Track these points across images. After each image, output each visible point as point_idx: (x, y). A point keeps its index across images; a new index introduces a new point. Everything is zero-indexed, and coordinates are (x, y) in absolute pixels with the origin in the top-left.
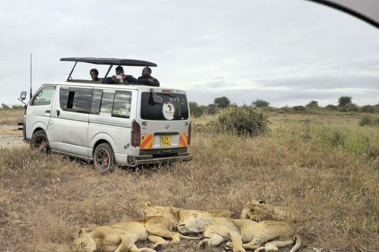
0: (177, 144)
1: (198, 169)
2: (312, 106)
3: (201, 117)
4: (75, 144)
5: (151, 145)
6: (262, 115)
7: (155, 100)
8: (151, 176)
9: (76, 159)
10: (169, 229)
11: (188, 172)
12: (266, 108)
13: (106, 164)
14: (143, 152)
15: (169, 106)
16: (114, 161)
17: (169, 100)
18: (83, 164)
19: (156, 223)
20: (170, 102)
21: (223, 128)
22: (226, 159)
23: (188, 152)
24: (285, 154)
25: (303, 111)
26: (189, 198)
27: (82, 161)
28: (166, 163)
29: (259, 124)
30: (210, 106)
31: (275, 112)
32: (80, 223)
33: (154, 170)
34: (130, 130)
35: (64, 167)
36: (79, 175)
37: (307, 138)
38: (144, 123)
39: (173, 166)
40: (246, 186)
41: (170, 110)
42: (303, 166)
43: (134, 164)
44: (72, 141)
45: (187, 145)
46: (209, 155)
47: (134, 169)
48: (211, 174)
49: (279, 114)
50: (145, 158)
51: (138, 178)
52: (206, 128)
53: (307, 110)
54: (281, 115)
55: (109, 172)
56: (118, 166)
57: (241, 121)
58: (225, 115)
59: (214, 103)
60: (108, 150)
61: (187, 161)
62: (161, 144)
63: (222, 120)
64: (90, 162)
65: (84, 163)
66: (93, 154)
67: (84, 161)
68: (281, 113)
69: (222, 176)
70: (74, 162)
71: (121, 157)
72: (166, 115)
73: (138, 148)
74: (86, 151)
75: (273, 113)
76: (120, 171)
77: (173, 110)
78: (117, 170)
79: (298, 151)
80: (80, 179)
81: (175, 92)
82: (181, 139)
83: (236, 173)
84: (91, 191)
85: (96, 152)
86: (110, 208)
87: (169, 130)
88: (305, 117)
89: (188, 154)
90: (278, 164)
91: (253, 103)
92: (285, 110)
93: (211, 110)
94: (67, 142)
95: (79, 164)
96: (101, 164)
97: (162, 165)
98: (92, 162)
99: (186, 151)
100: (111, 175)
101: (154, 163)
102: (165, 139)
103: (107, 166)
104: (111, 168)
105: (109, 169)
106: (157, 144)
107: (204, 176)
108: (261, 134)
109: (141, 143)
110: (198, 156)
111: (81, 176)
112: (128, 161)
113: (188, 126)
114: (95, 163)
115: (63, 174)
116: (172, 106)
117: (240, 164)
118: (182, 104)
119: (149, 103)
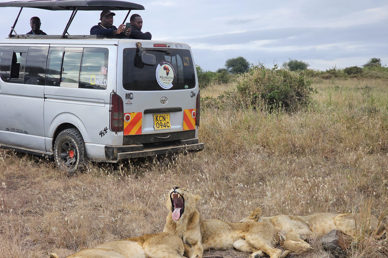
0: (180, 126)
1: (213, 163)
2: (372, 66)
3: (208, 87)
4: (26, 133)
5: (140, 129)
6: (302, 80)
7: (143, 60)
8: (143, 176)
9: (27, 155)
10: (179, 252)
11: (198, 168)
12: (303, 71)
13: (74, 160)
14: (128, 139)
15: (165, 68)
16: (85, 155)
17: (164, 59)
18: (38, 161)
19: (158, 243)
20: (167, 62)
21: (245, 102)
22: (255, 147)
23: (197, 138)
24: (343, 136)
25: (359, 75)
26: (205, 206)
27: (36, 157)
28: (164, 155)
29: (299, 94)
30: (220, 71)
31: (317, 78)
32: (42, 248)
33: (147, 167)
34: (108, 107)
35: (10, 167)
36: (34, 178)
37: (372, 111)
38: (128, 96)
39: (174, 159)
40: (289, 185)
41: (167, 74)
42: (371, 153)
43: (116, 159)
44: (21, 127)
45: (195, 128)
46: (229, 142)
47: (115, 166)
48: (234, 169)
49: (324, 81)
50: (132, 149)
51: (123, 179)
52: (219, 103)
53: (366, 72)
54: (327, 81)
55: (79, 173)
56: (92, 162)
57: (271, 90)
58: (246, 82)
59: (225, 68)
60: (75, 139)
61: (196, 151)
62: (155, 126)
63: (243, 90)
64: (49, 158)
65: (40, 160)
66: (53, 147)
67: (40, 156)
68: (327, 78)
69: (250, 172)
70: (24, 158)
71: (96, 148)
72: (161, 82)
73: (121, 134)
74: (42, 141)
75: (314, 79)
76: (95, 170)
77: (172, 74)
78: (90, 169)
79: (362, 131)
80: (35, 184)
81: (174, 47)
82: (185, 118)
83: (271, 166)
84: (54, 201)
85: (57, 142)
86: (86, 224)
87: (167, 105)
88: (363, 83)
89: (197, 142)
90: (333, 151)
91: (284, 65)
92: (332, 74)
93: (222, 77)
94: (13, 130)
95: (33, 161)
96: (66, 160)
97: (158, 159)
98: (52, 159)
99: (194, 137)
100: (81, 176)
101: (145, 156)
102: (161, 118)
103: (75, 163)
104: (82, 166)
105: (77, 168)
106: (149, 127)
107: (222, 173)
108: (303, 109)
109: (125, 127)
110: (211, 144)
111: (37, 179)
112: (107, 155)
113: (195, 98)
114: (57, 160)
115: (9, 177)
116: (170, 68)
117: (277, 153)
118: (185, 64)
119: (135, 65)
